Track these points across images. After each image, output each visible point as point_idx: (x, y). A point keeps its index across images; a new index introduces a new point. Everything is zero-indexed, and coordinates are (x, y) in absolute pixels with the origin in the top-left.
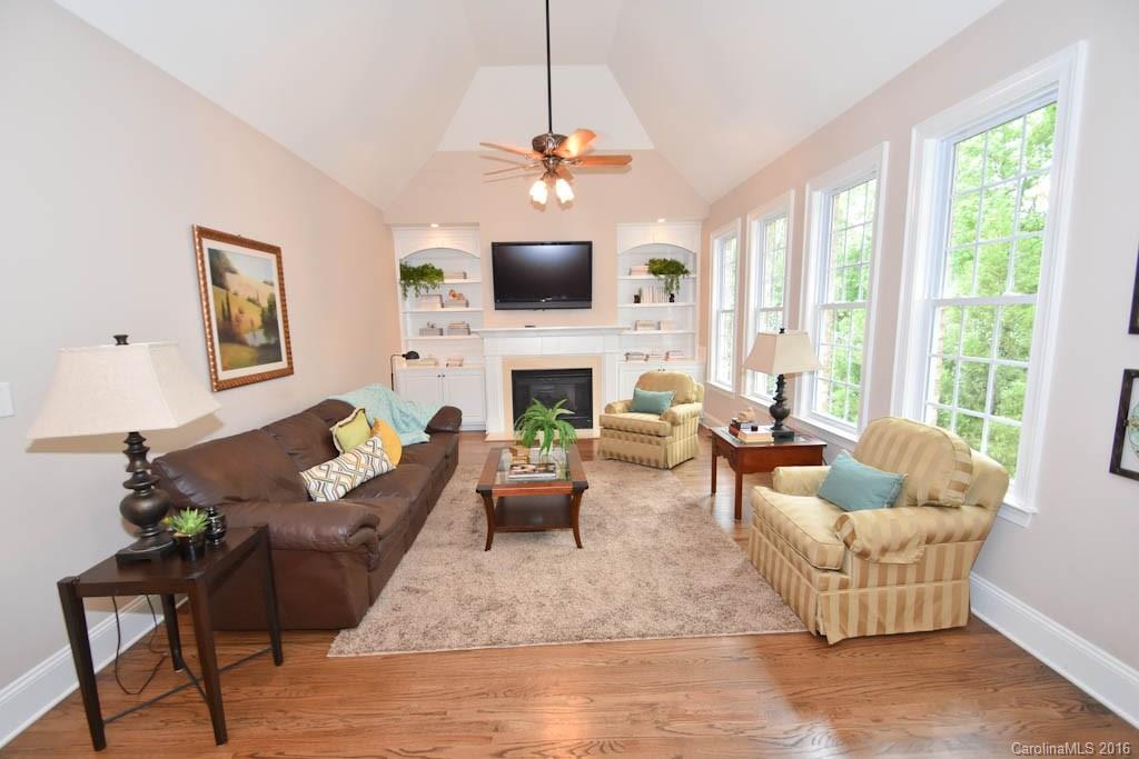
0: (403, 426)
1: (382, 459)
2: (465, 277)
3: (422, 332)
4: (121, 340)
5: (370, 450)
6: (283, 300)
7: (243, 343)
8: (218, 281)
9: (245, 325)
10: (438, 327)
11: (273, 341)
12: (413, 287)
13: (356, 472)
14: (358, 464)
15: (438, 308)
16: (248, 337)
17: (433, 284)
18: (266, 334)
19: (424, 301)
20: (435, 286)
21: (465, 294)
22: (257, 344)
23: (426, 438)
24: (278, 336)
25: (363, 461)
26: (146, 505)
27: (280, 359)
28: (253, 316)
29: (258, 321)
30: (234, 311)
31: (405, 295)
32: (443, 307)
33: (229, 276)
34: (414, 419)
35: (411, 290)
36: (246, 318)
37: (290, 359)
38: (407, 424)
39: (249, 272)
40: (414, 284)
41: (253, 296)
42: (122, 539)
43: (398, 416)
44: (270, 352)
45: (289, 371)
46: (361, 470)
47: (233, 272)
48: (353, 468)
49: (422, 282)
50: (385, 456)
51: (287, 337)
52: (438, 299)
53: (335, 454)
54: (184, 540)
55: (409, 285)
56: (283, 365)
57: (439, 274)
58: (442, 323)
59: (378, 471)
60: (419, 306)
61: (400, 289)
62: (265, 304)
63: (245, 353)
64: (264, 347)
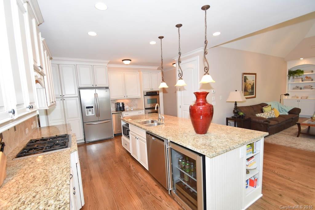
0: (281, 111)
1: (273, 115)
2: (312, 72)
3: (294, 89)
4: (236, 91)
5: (271, 112)
6: (256, 83)
7: (248, 92)
8: (245, 81)
9: (248, 88)
10: (300, 87)
11: (253, 91)
12: (292, 76)
13: (267, 116)
14: (267, 115)
15: (301, 82)
16: (248, 91)
17: (299, 75)
18: (252, 90)
19: (295, 80)
20: (300, 76)
21: (311, 77)
22: (250, 92)
23: (287, 114)
24: (254, 90)
25: (269, 114)
26: (236, 111)
27: (254, 95)
28: (250, 87)
29: (250, 88)
30: (247, 86)
31: (289, 79)
32: (302, 81)
33: (247, 80)
34: (285, 110)
35: (291, 77)
36: (248, 87)
37: (255, 95)
38: (282, 111)
39: (250, 79)
40: (292, 75)
41: (250, 83)
42: (233, 115)
43: (280, 109)
44: (252, 93)
45: (255, 97)
46: (268, 116)
47: (247, 79)
48: (266, 115)
49: (296, 75)
50: (274, 114)
51: (255, 91)
52: (301, 79)
53: (263, 112)
54: (240, 115)
55: (291, 76)
56: (254, 96)
57: (302, 72)
58: (302, 86)
59: (272, 117)
60: (294, 82)
61: (287, 77)
62: (252, 84)
63: (247, 93)
64: (251, 92)
